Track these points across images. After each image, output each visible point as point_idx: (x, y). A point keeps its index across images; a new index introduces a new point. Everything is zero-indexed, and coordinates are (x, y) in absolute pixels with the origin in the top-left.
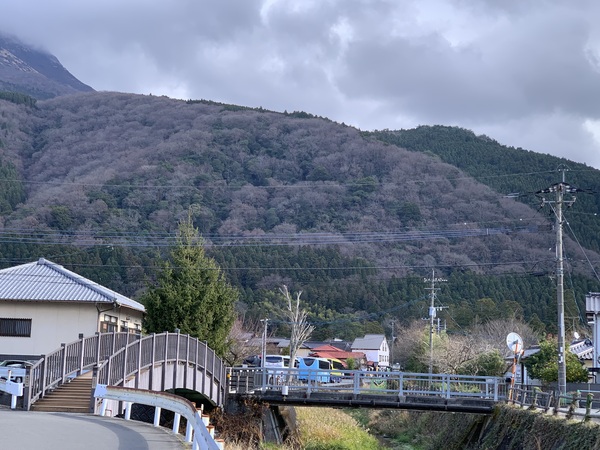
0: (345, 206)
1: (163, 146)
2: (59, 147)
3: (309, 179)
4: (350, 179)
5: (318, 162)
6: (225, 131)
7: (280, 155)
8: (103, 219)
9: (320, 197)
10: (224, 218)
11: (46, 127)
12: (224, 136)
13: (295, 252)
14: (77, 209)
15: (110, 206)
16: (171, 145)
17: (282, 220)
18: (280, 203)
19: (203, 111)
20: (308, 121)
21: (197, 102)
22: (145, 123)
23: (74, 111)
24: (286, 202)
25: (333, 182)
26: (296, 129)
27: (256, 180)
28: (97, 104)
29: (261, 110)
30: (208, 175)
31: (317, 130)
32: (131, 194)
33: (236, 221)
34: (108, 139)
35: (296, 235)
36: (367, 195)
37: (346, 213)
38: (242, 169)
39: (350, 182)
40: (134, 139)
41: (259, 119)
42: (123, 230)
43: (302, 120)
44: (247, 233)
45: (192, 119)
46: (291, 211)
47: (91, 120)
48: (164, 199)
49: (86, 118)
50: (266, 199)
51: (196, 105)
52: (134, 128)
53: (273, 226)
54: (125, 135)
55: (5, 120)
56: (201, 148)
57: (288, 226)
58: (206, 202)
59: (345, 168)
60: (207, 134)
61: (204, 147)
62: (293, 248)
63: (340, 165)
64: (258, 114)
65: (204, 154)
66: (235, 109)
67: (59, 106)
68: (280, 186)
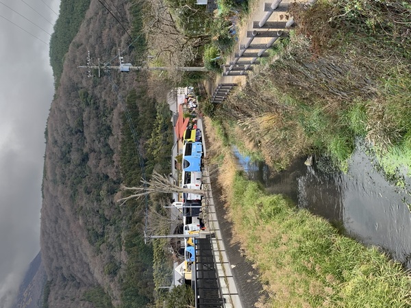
0: (97, 108)
1: (68, 212)
2: (73, 268)
3: (83, 129)
4: (81, 105)
5: (73, 124)
6: (58, 177)
7: (70, 146)
8: (111, 245)
9: (93, 123)
10: (107, 177)
11: (62, 275)
12: (61, 178)
13: (124, 137)
14: (106, 260)
15: (103, 242)
16: (67, 208)
17: (107, 145)
18: (97, 146)
19: (48, 190)
20: (49, 130)
21: (43, 193)
22: (56, 222)
23: (52, 260)
24: (97, 142)
25: (84, 116)
26: (54, 137)
27: (85, 159)
28: (48, 248)
29: (45, 157)
30: (83, 187)
31: (54, 125)
32: (97, 230)
33: (109, 170)
34: (67, 242)
35: (116, 137)
36: (90, 96)
37: (101, 108)
38: (79, 167)
39: (83, 105)
40: (66, 228)
41: (50, 158)
42: (116, 235)
43: (49, 134)
44: (115, 164)
45: (52, 196)
46: (102, 139)
47: (57, 251)
48: (98, 211)
49: (56, 254)
50: (96, 154)
51: (45, 193)
52: (59, 227)
53: (111, 149)
54: (64, 233)
55: (59, 298)
56: (68, 191)
57: (111, 141)
58: (99, 187)
59: (75, 109)
60: (60, 188)
61: (68, 189)
62: (123, 139)
63: (74, 112)
64: (47, 159)
65: (72, 189)
66: (45, 172)
67: (50, 268)
68: (87, 145)
